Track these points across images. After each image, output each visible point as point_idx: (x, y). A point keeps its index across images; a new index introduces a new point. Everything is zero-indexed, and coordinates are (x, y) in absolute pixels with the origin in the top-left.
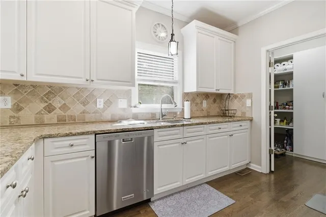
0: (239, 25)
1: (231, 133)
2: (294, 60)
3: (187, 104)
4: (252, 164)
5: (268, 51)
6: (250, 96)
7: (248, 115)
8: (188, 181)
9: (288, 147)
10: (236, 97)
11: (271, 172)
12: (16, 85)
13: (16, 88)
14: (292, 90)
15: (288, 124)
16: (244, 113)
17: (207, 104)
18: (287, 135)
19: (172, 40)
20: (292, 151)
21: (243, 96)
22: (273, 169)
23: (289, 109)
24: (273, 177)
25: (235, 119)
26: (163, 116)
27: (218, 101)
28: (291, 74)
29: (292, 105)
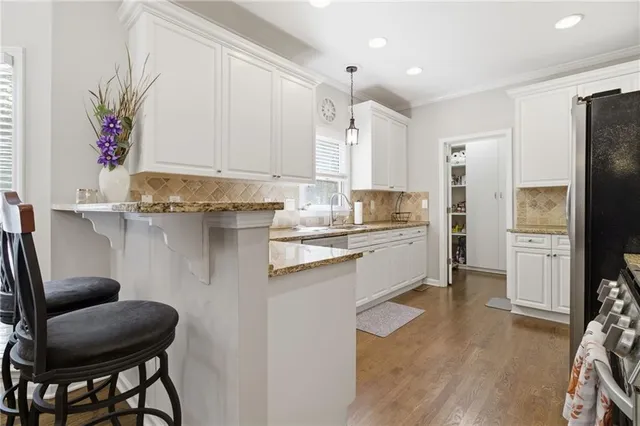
0: (413, 105)
1: (410, 241)
2: (466, 151)
3: (358, 206)
4: (429, 279)
5: (445, 144)
6: (426, 196)
7: (424, 219)
8: (375, 296)
9: (460, 259)
10: (409, 196)
11: (449, 285)
12: (185, 181)
13: (185, 184)
14: (464, 188)
15: (460, 230)
16: (419, 217)
17: (376, 205)
18: (459, 245)
19: (351, 128)
20: (465, 263)
21: (418, 195)
22: (450, 282)
23: (461, 211)
24: (451, 289)
25: (409, 224)
26: (334, 220)
27: (386, 201)
28: (464, 168)
29: (465, 207)
